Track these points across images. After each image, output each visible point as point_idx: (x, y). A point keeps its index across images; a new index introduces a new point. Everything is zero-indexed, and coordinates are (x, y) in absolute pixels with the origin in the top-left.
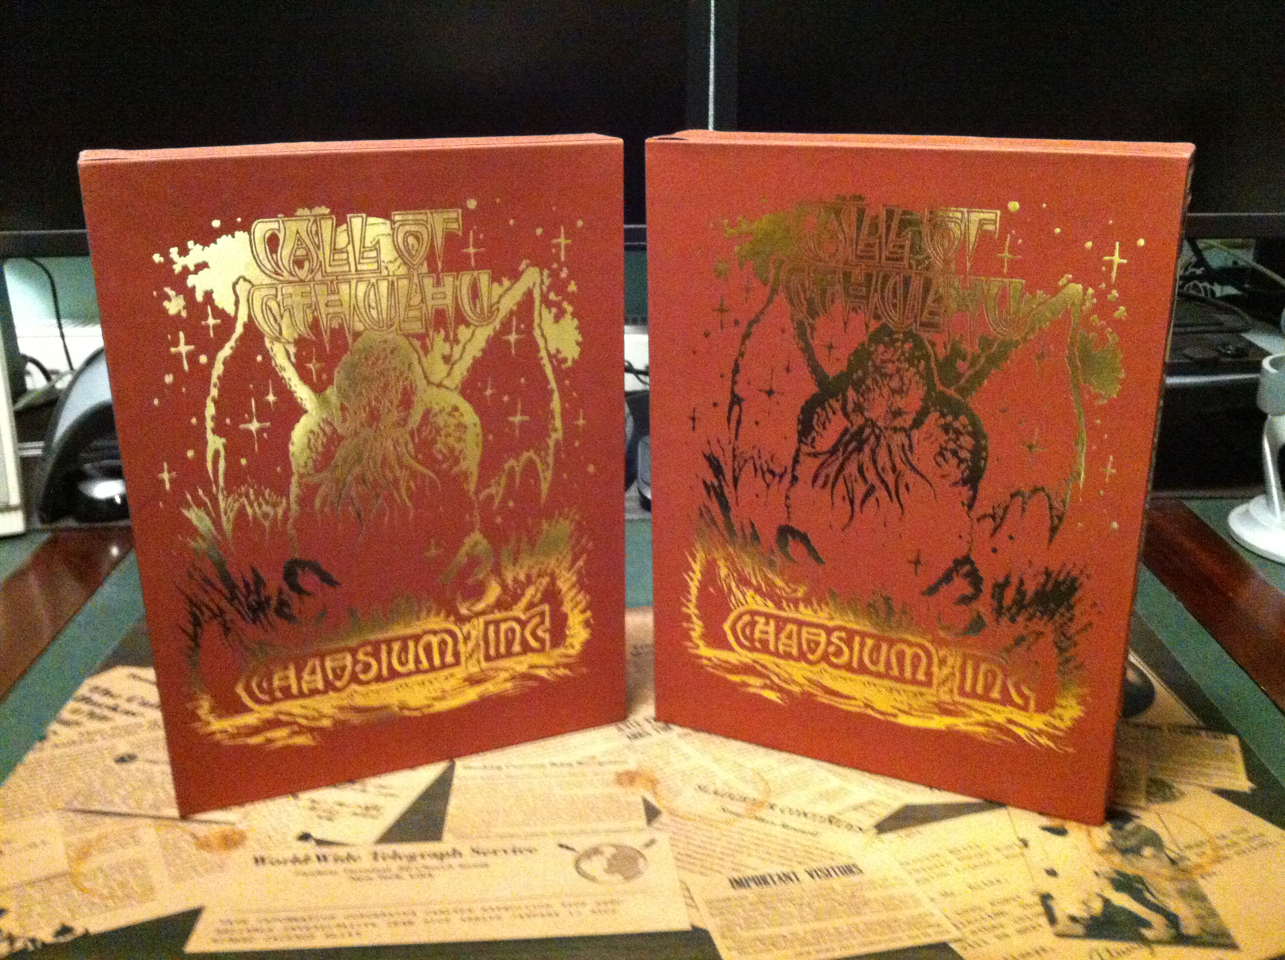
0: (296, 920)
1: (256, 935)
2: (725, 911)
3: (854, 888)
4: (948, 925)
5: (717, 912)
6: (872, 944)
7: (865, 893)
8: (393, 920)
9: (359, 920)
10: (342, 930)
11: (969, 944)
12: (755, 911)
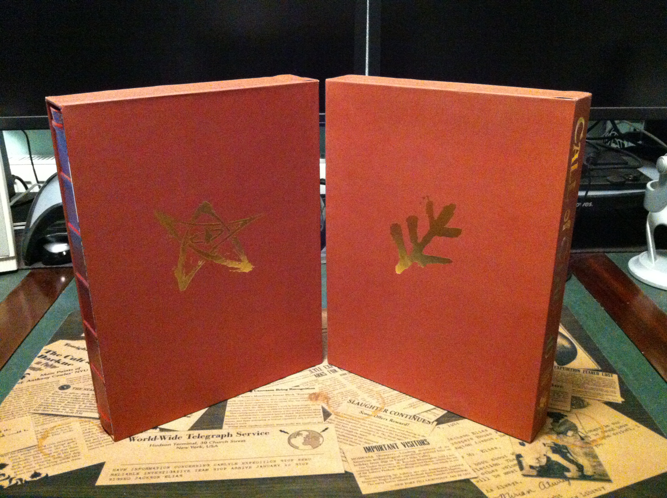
1: (131, 476)
2: (361, 463)
3: (424, 452)
4: (470, 470)
5: (357, 464)
6: (433, 479)
7: (430, 454)
8: (198, 468)
9: (181, 469)
10: (173, 474)
11: (480, 480)
12: (376, 463)
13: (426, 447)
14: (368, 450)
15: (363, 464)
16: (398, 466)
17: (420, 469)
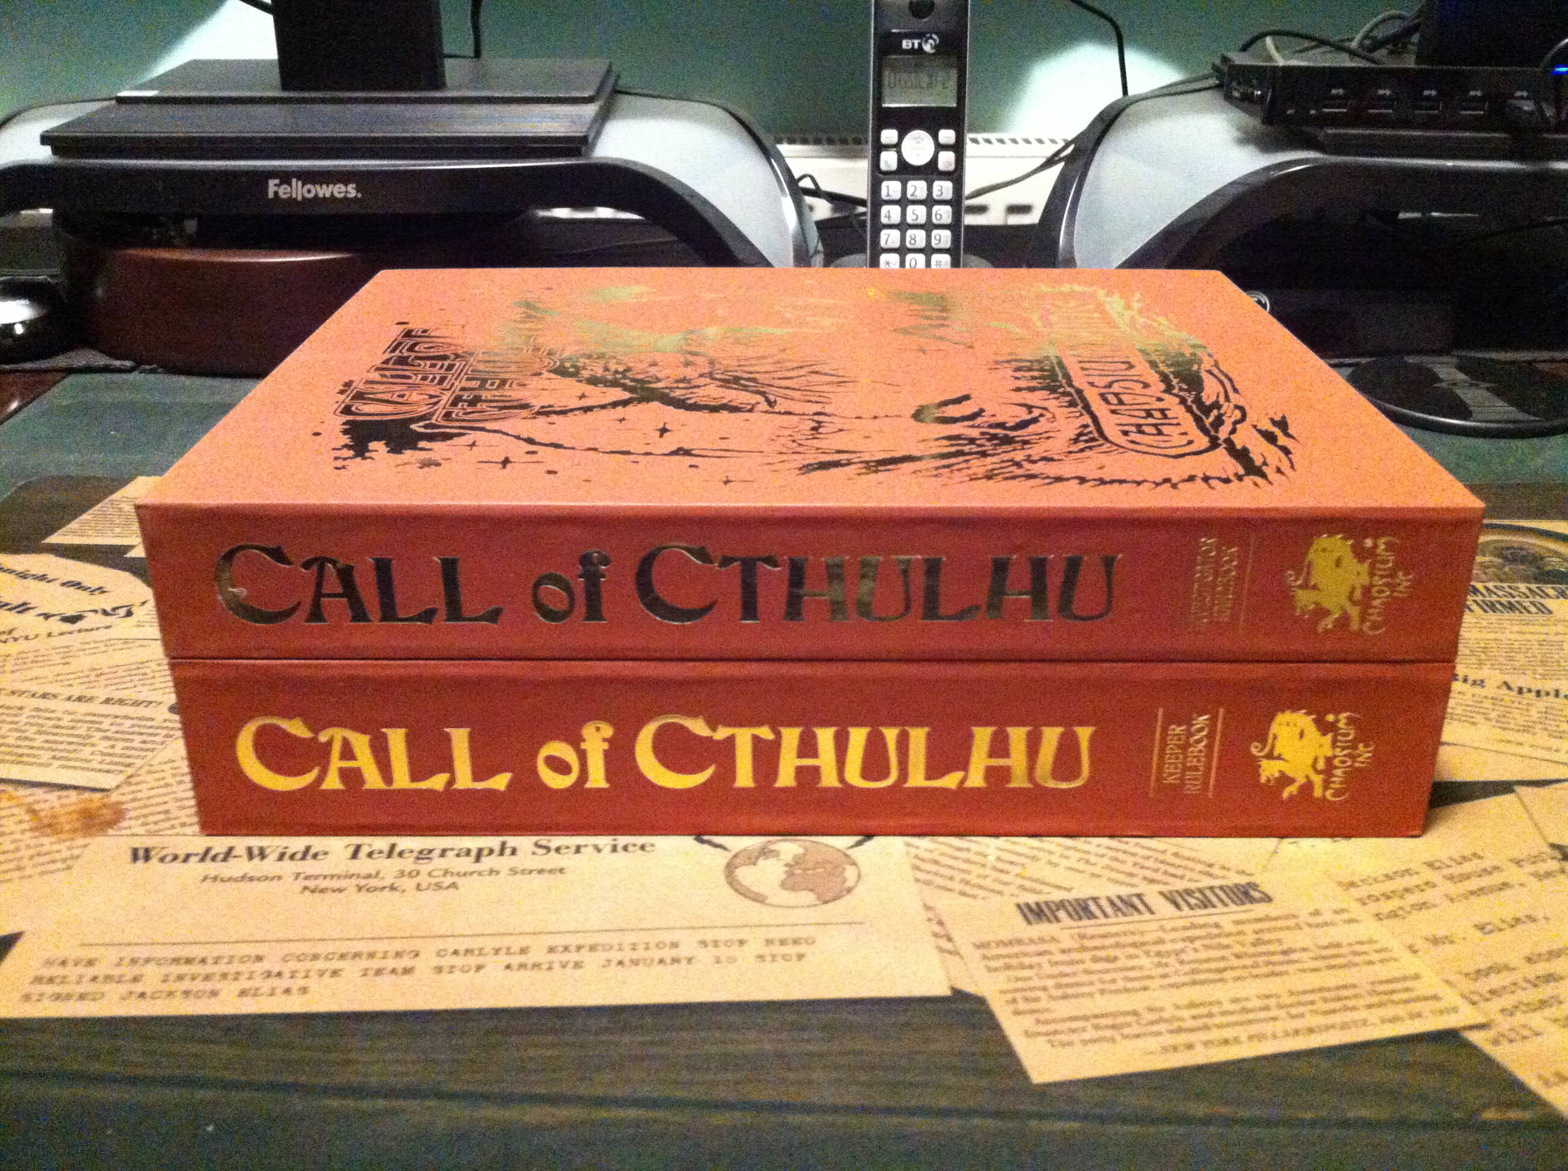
0: (189, 961)
1: (107, 988)
2: (1014, 962)
3: (1258, 926)
4: (1451, 997)
5: (999, 963)
6: (1311, 1030)
7: (1281, 935)
8: (374, 964)
9: (308, 965)
10: (274, 982)
11: (1503, 1036)
12: (1071, 963)
13: (1260, 910)
14: (1036, 913)
15: (1023, 967)
16: (1165, 976)
17: (1251, 989)
